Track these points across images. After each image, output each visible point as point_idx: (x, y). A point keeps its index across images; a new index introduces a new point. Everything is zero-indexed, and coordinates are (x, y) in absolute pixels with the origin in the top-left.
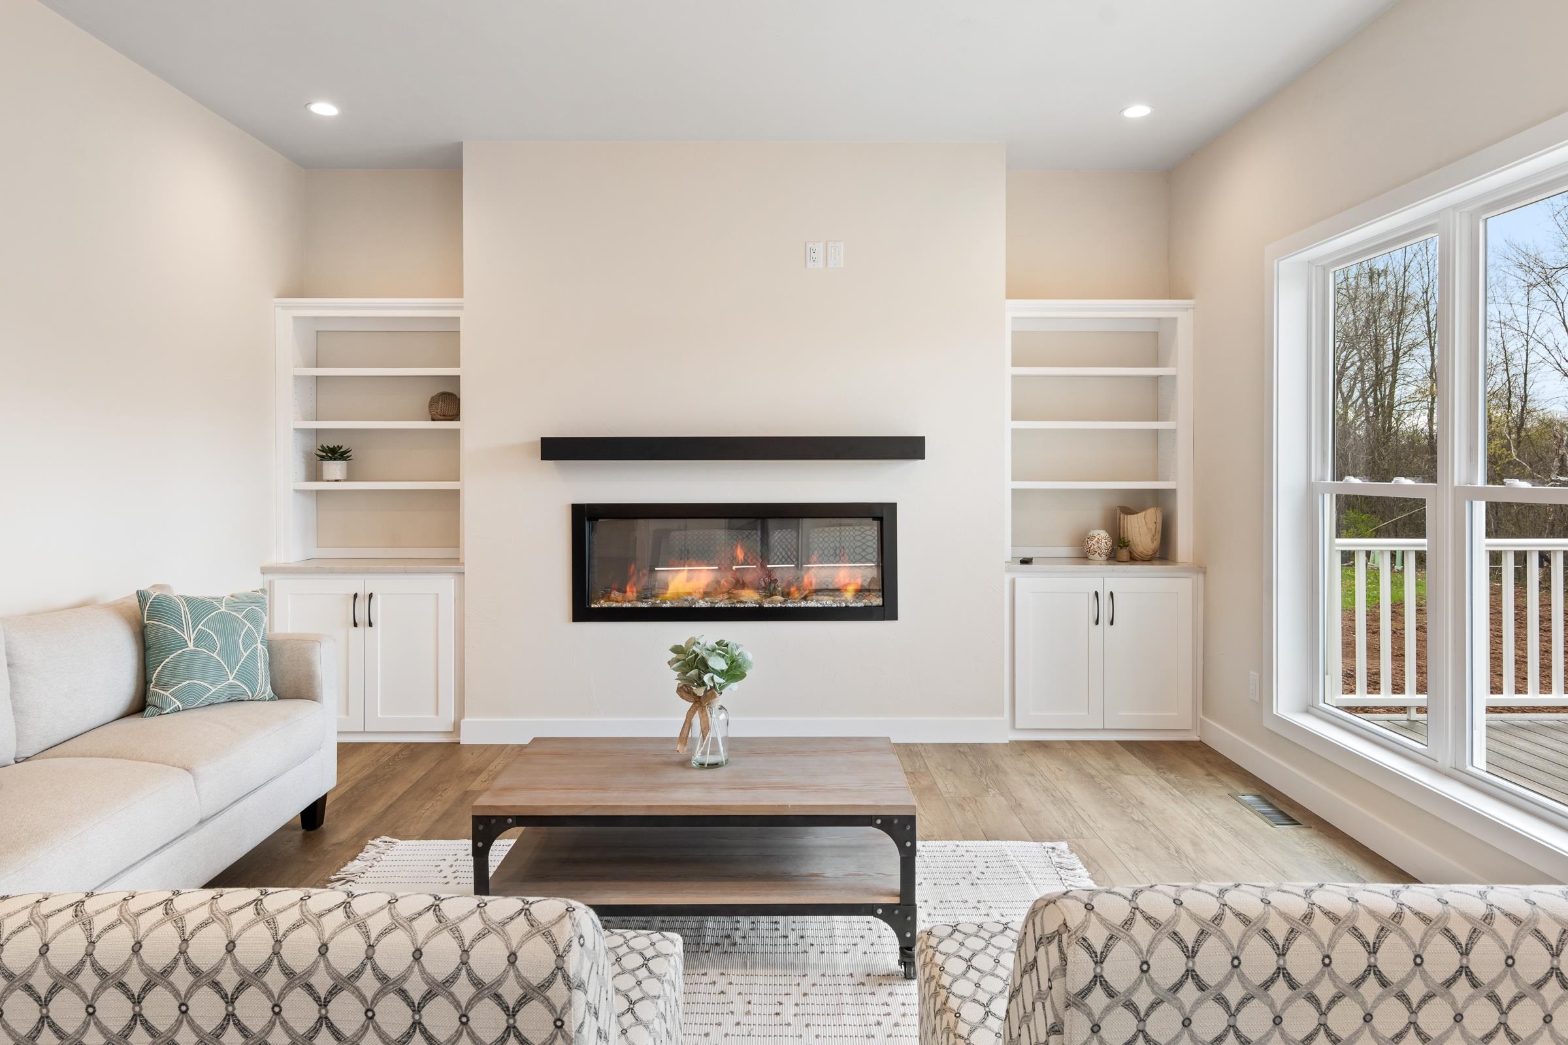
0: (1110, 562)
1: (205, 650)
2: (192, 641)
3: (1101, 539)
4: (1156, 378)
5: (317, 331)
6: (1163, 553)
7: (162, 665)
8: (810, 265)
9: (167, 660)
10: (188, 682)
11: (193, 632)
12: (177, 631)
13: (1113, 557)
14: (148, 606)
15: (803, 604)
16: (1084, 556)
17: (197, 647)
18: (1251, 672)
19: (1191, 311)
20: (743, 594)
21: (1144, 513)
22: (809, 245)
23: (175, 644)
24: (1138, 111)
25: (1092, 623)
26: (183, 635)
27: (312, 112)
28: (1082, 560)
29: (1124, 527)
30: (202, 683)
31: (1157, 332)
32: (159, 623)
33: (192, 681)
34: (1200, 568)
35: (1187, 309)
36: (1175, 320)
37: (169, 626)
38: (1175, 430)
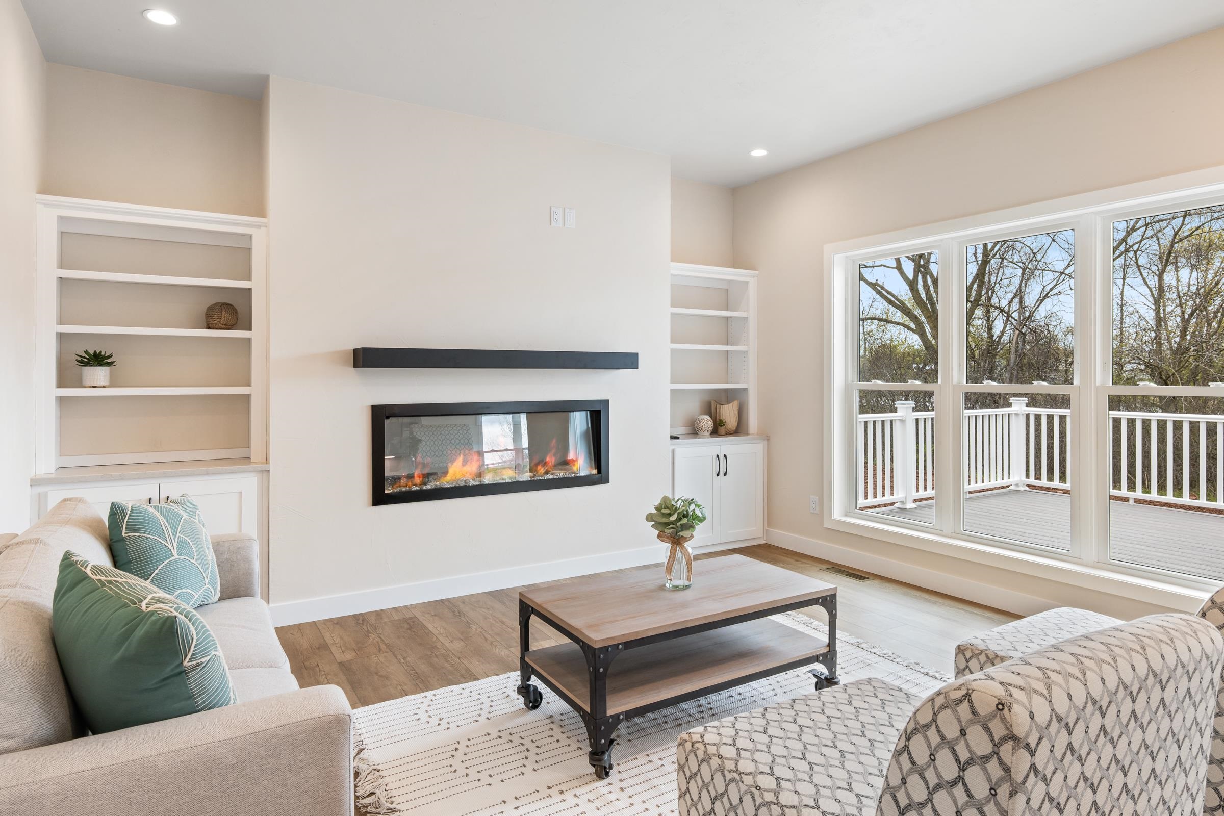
0: (713, 436)
1: (187, 558)
2: (176, 550)
3: (707, 422)
4: (727, 318)
5: (62, 232)
6: (739, 430)
7: (151, 577)
8: (553, 224)
9: (156, 572)
10: (179, 591)
11: (175, 540)
12: (161, 541)
13: (715, 432)
14: (127, 518)
15: (546, 477)
16: (694, 432)
17: (181, 555)
18: (812, 497)
19: (756, 278)
20: (505, 473)
21: (732, 404)
22: (553, 209)
23: (162, 554)
24: (759, 153)
25: (715, 475)
26: (167, 545)
27: (150, 22)
28: (695, 436)
29: (720, 413)
30: (190, 591)
31: (727, 289)
32: (142, 535)
33: (182, 590)
34: (766, 437)
35: (754, 277)
36: (747, 283)
37: (153, 537)
38: (747, 351)
